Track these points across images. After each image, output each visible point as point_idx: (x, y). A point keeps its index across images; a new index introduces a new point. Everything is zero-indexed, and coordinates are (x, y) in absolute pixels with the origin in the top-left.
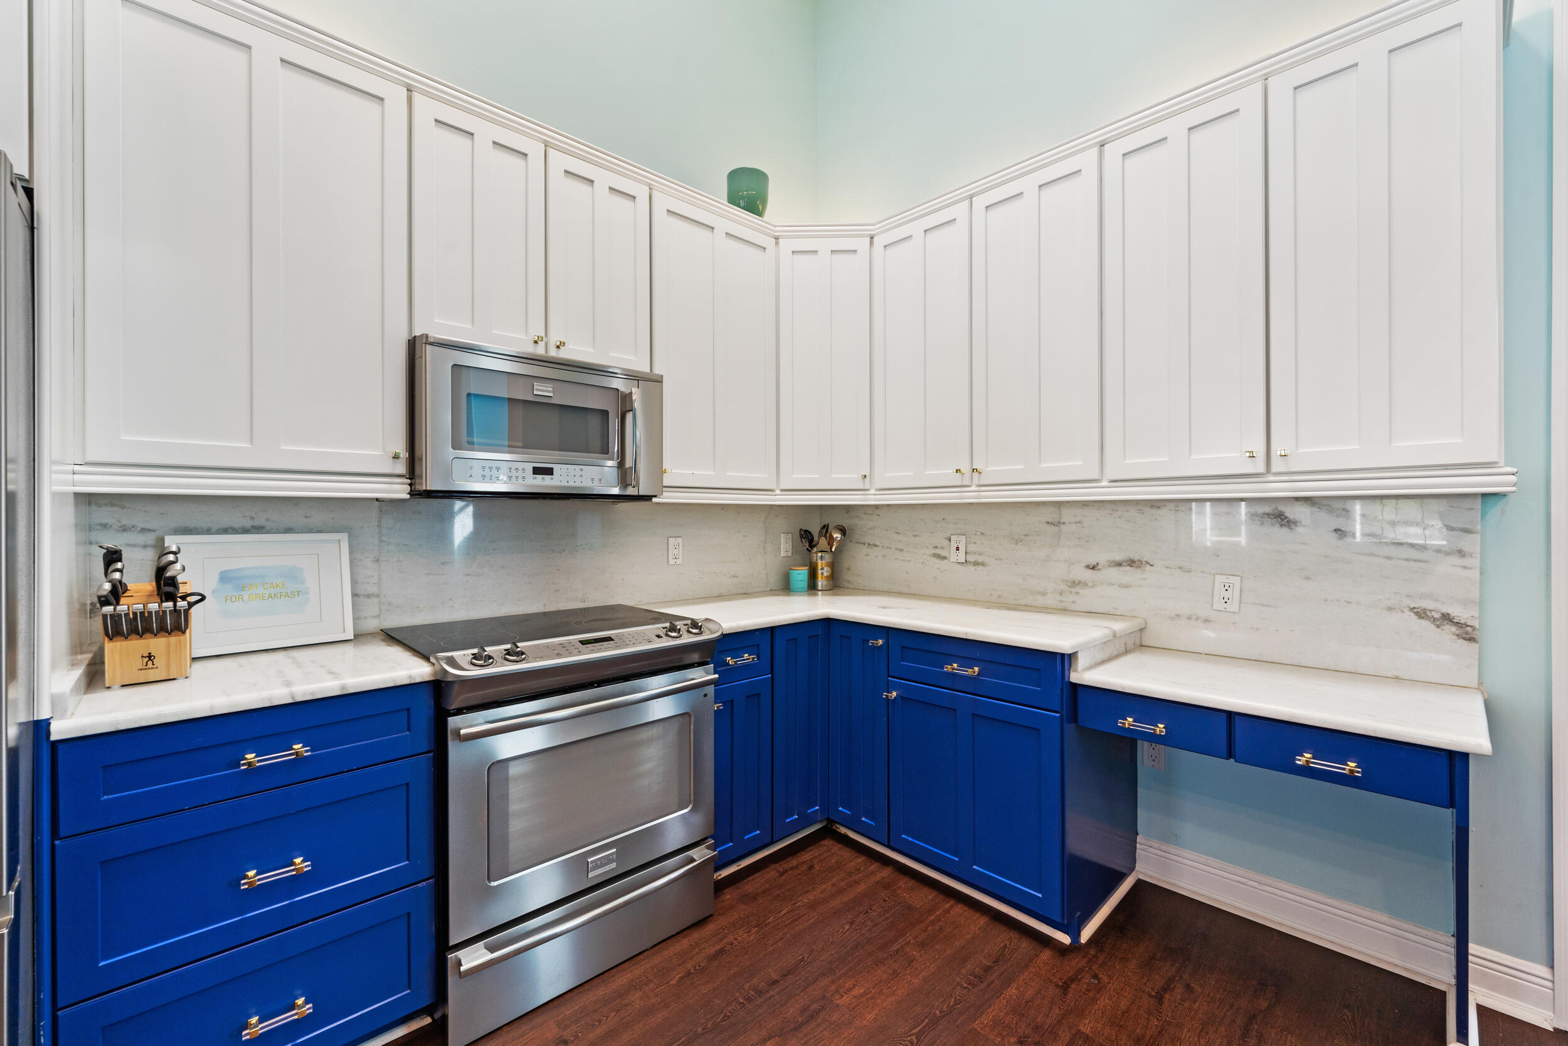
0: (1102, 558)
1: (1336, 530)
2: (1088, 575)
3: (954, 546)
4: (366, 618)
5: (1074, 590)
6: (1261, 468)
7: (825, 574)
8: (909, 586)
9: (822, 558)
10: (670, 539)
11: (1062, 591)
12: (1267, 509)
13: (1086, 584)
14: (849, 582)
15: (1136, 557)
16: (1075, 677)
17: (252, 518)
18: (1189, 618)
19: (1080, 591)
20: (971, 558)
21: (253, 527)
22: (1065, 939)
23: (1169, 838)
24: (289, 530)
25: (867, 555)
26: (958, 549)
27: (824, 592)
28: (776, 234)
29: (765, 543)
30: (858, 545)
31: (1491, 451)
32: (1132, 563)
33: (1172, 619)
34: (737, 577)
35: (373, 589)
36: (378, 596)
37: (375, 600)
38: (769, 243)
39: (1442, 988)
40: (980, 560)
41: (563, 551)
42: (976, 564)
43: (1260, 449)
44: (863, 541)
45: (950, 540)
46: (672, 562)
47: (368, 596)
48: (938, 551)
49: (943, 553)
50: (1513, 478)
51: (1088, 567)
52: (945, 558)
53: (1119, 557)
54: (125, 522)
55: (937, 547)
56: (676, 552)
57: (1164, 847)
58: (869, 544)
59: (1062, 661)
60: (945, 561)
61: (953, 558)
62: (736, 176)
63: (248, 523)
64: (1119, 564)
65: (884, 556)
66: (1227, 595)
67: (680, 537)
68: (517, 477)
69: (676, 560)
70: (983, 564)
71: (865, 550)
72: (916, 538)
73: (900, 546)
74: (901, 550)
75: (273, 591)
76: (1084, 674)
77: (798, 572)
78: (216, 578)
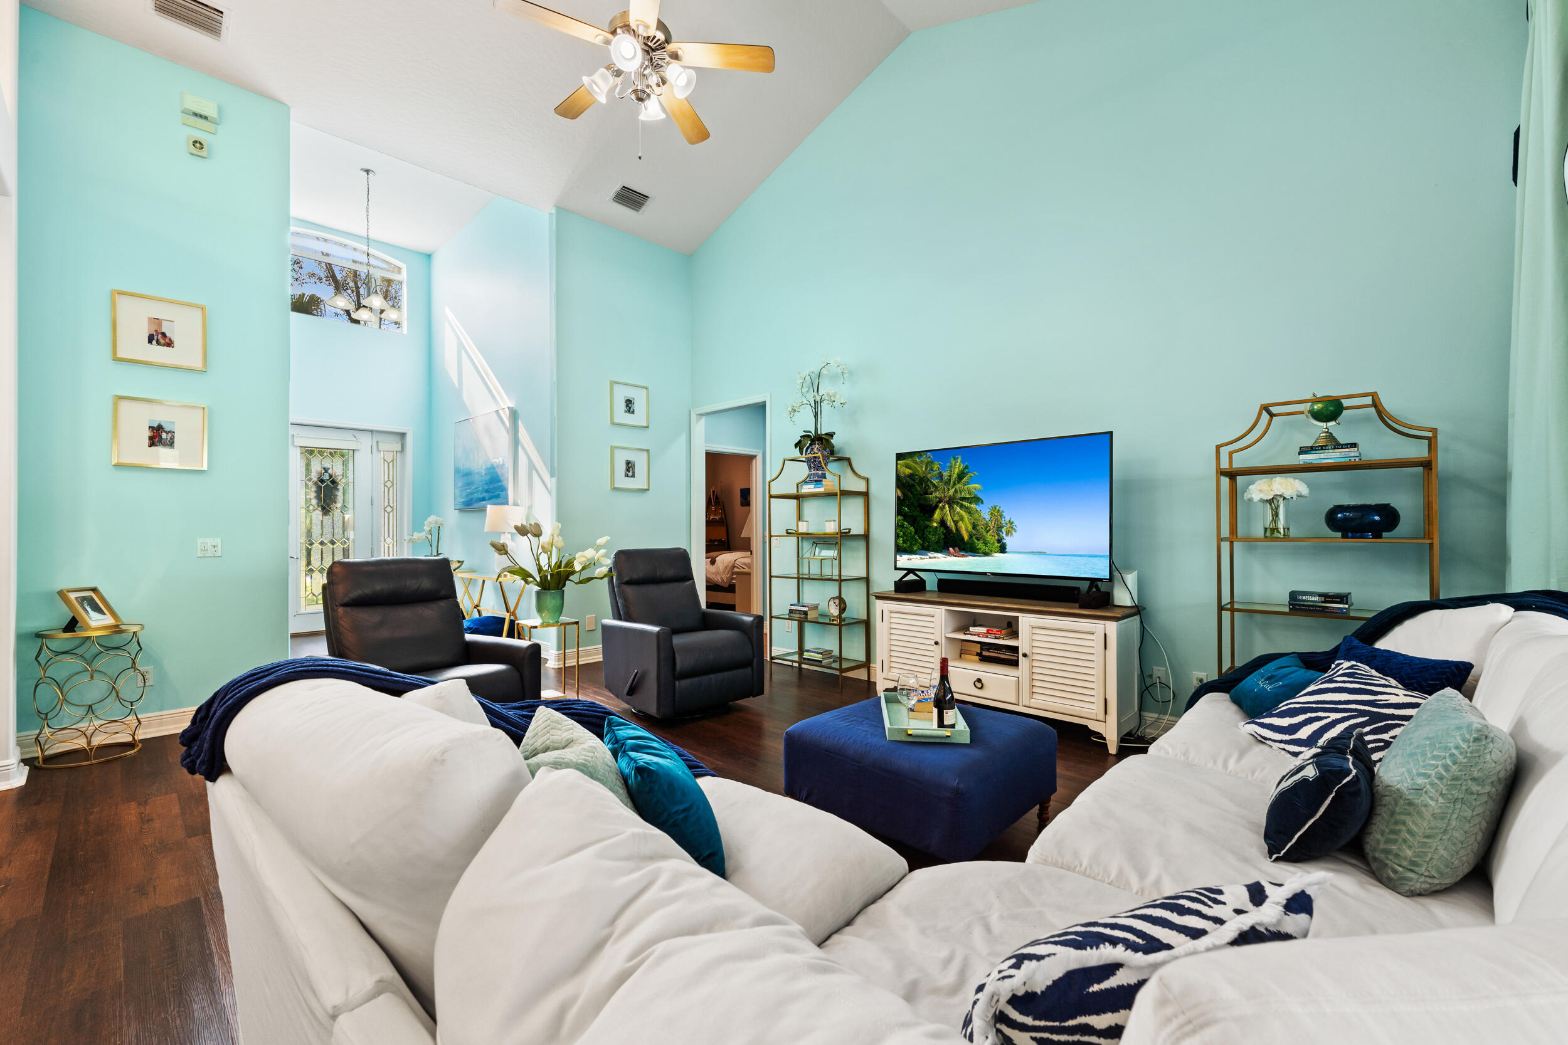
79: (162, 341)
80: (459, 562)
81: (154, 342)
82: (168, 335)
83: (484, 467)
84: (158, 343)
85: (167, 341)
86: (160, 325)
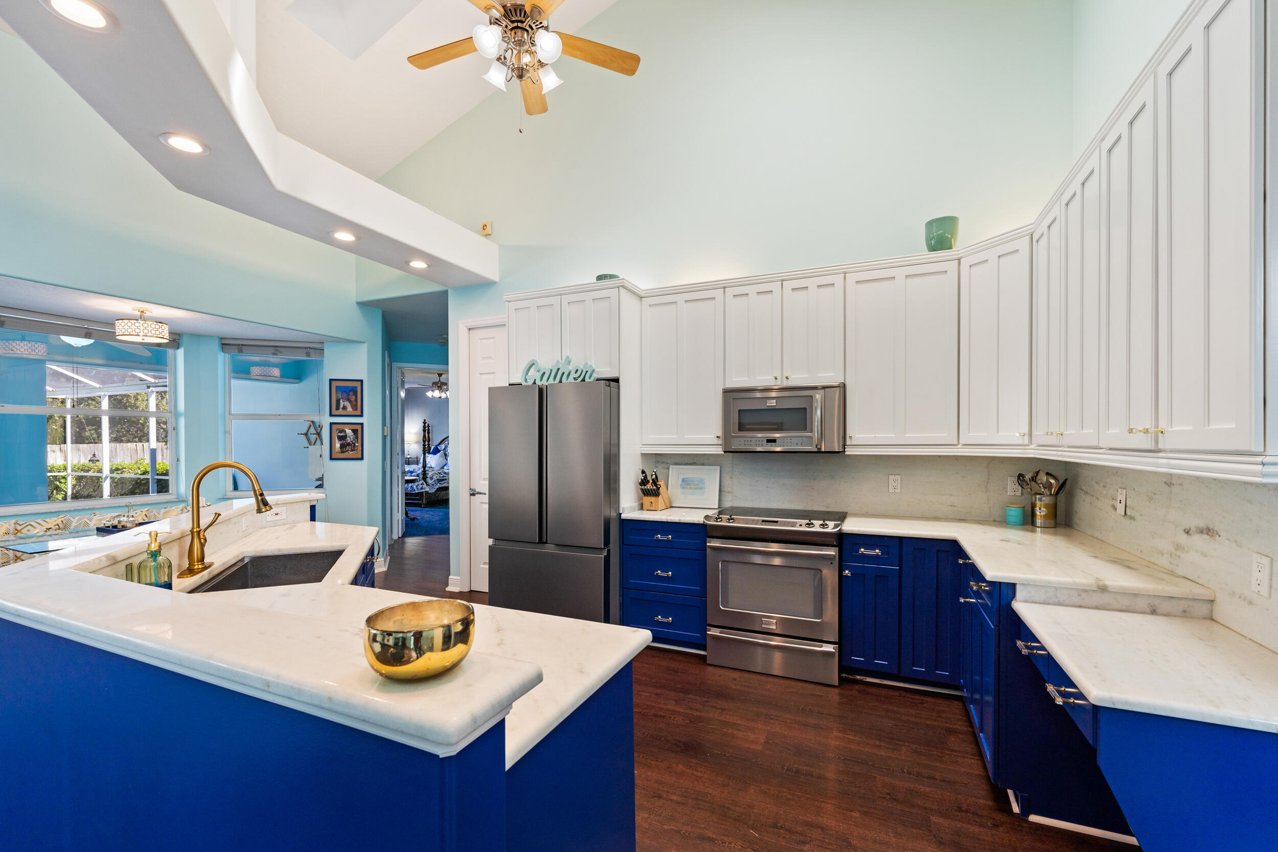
0: (1192, 523)
2: (1184, 539)
3: (1119, 499)
4: (727, 501)
5: (1177, 553)
7: (1043, 514)
9: (1040, 500)
10: (890, 476)
11: (1171, 553)
13: (1184, 548)
15: (1208, 526)
17: (693, 460)
18: (1240, 597)
19: (1181, 555)
20: (1128, 512)
21: (693, 463)
24: (703, 464)
25: (1084, 501)
26: (1120, 502)
27: (1042, 529)
29: (987, 483)
30: (1080, 491)
32: (1208, 531)
33: (1230, 595)
34: (954, 506)
35: (730, 489)
36: (731, 493)
37: (730, 494)
40: (1132, 514)
41: (816, 479)
42: (1130, 517)
45: (1118, 493)
46: (891, 490)
47: (728, 492)
51: (1184, 531)
52: (1116, 509)
53: (1198, 524)
54: (663, 460)
55: (1113, 499)
56: (895, 484)
58: (1084, 492)
60: (1116, 513)
61: (1118, 511)
63: (692, 461)
64: (1202, 531)
65: (1090, 504)
66: (1260, 577)
67: (899, 475)
68: (759, 445)
69: (895, 490)
70: (1134, 518)
71: (1083, 496)
72: (1105, 489)
73: (1098, 495)
74: (1098, 499)
75: (695, 487)
77: (1010, 508)
78: (681, 481)
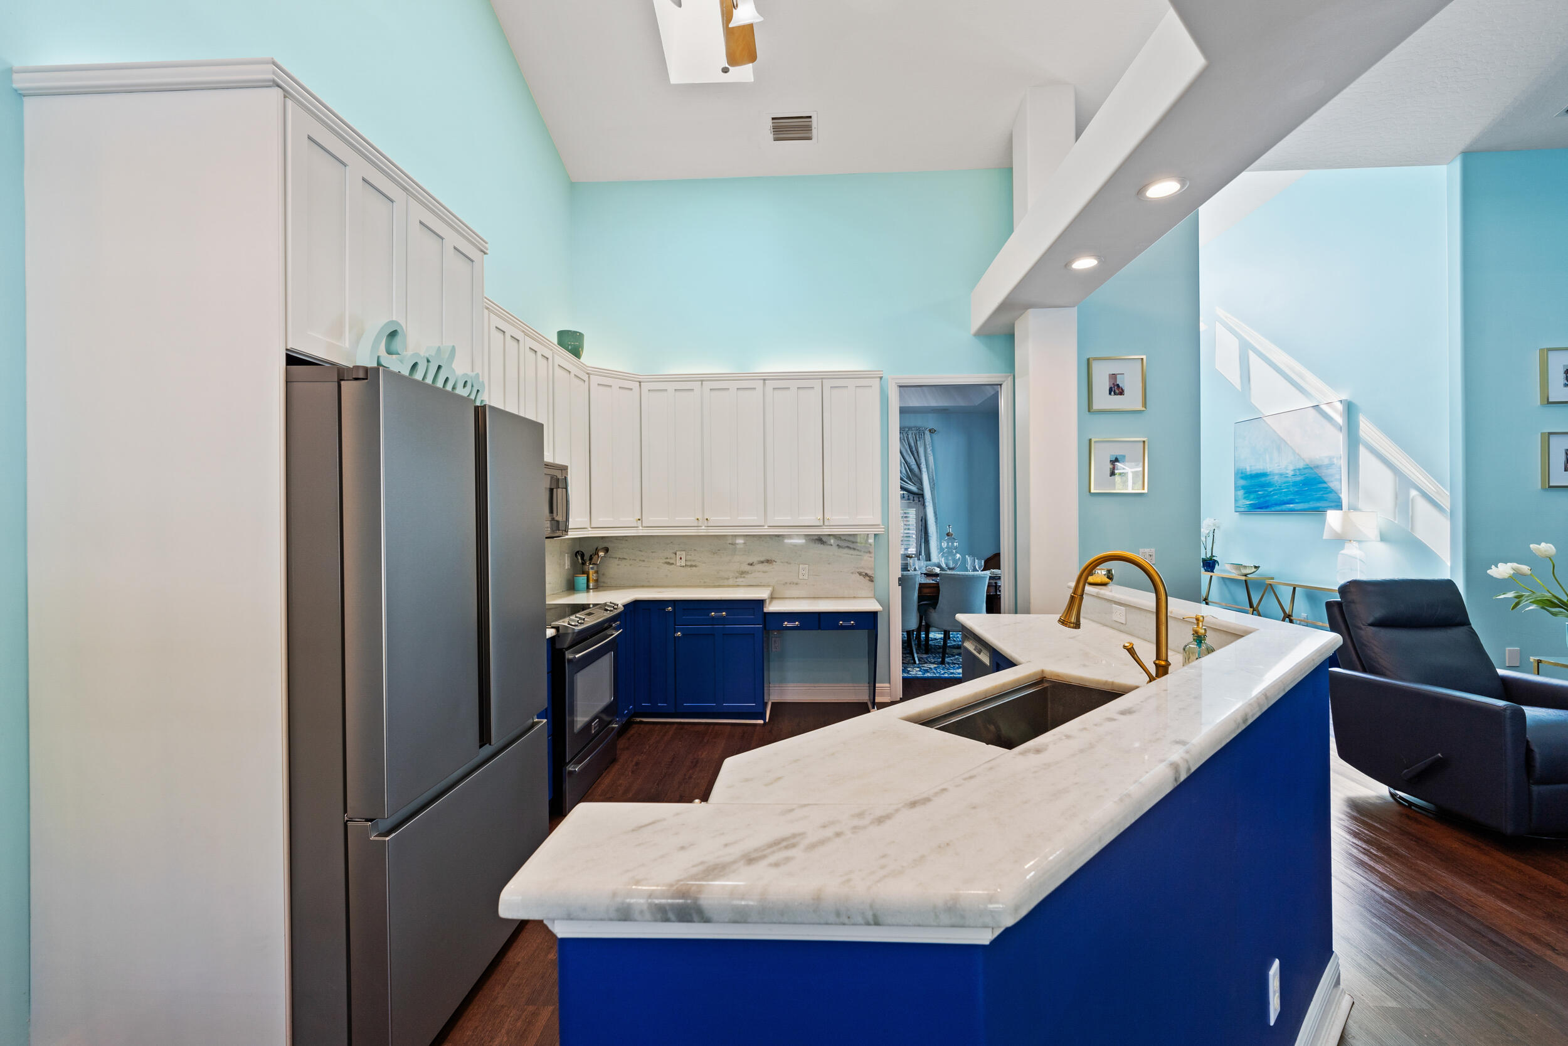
0: (755, 559)
1: (838, 545)
2: (749, 568)
3: (678, 558)
5: (742, 576)
6: (822, 524)
7: (595, 580)
8: (649, 582)
9: (592, 568)
11: (737, 576)
12: (816, 537)
13: (748, 573)
14: (604, 582)
15: (769, 558)
16: (766, 610)
18: (790, 584)
19: (746, 576)
20: (689, 563)
22: (761, 722)
23: (783, 680)
25: (618, 565)
26: (681, 558)
28: (588, 372)
30: (611, 559)
31: (879, 522)
32: (768, 561)
33: (784, 584)
38: (585, 377)
39: (866, 701)
40: (694, 564)
42: (691, 566)
43: (820, 517)
44: (614, 556)
45: (676, 554)
48: (668, 560)
49: (671, 561)
50: (883, 529)
51: (749, 564)
52: (673, 564)
53: (762, 559)
55: (667, 558)
57: (781, 685)
58: (619, 558)
59: (760, 603)
60: (673, 566)
61: (678, 564)
62: (561, 334)
64: (762, 562)
65: (631, 565)
66: (804, 572)
70: (695, 566)
71: (617, 561)
72: (654, 554)
73: (643, 558)
74: (644, 561)
76: (772, 607)
79: (1117, 391)
80: (1255, 567)
81: (1113, 393)
82: (1120, 385)
83: (1291, 467)
84: (1115, 394)
85: (1120, 390)
86: (1115, 379)
